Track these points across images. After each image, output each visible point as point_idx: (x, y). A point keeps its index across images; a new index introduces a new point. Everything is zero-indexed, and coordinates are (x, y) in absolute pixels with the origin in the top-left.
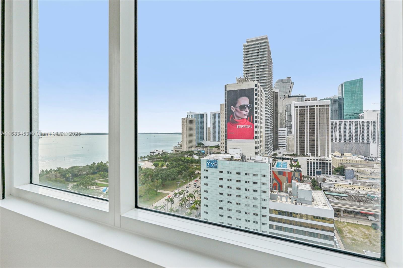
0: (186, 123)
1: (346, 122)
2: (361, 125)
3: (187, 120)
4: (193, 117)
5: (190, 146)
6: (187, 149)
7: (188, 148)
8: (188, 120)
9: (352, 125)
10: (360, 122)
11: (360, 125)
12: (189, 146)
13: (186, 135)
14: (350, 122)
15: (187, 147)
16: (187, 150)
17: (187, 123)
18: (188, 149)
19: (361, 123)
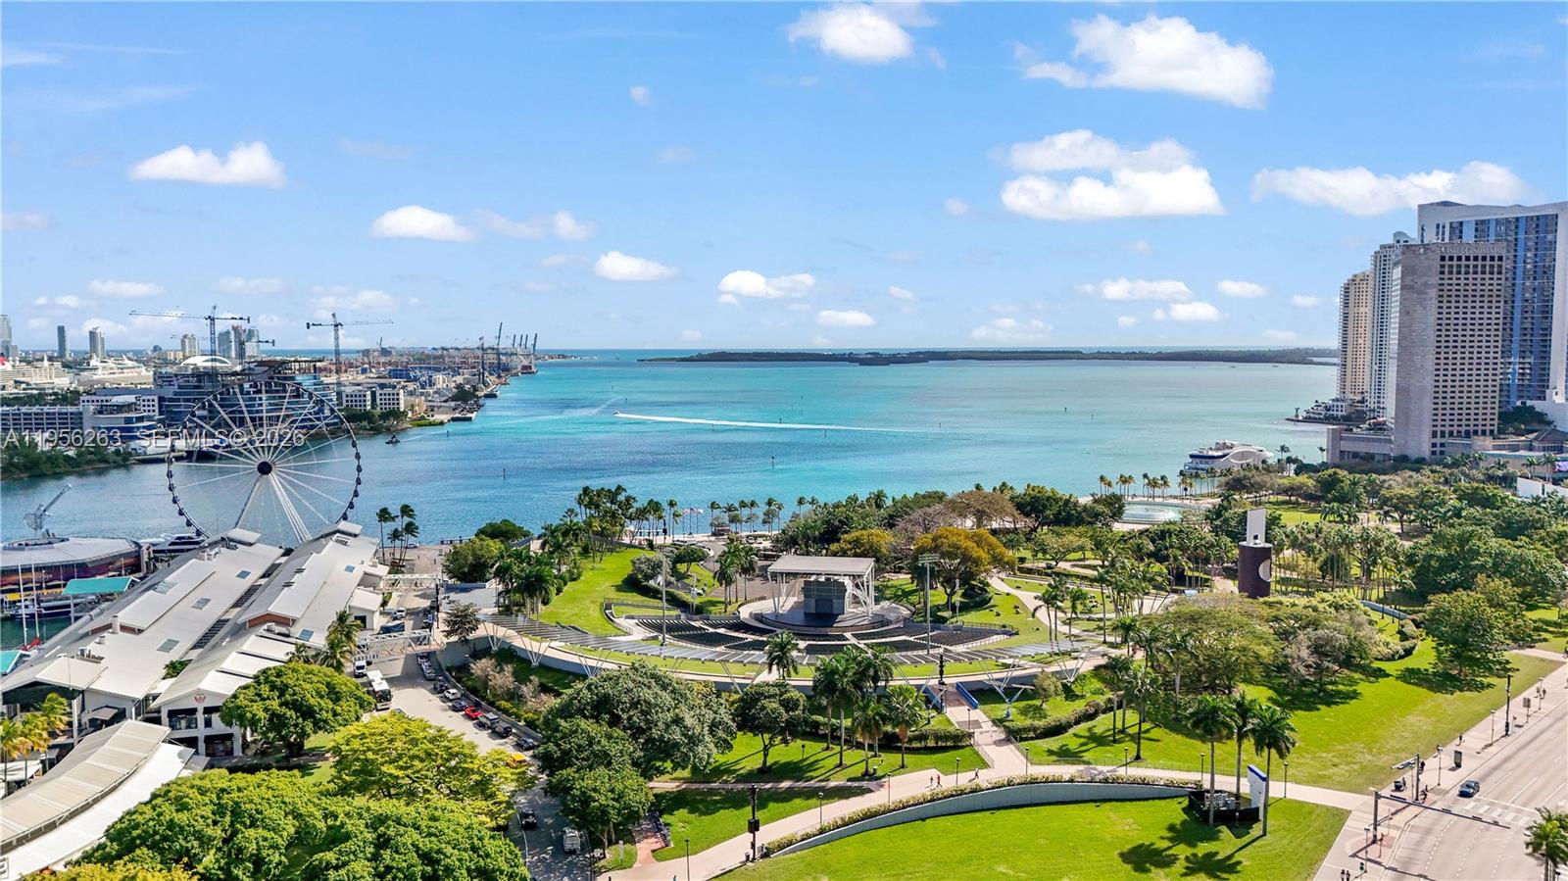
0: (1435, 280)
3: (1443, 258)
4: (1469, 235)
5: (1455, 429)
6: (1434, 445)
7: (1439, 440)
8: (1451, 259)
12: (1447, 429)
13: (1431, 359)
15: (1434, 435)
16: (1434, 453)
17: (1446, 276)
18: (1442, 445)
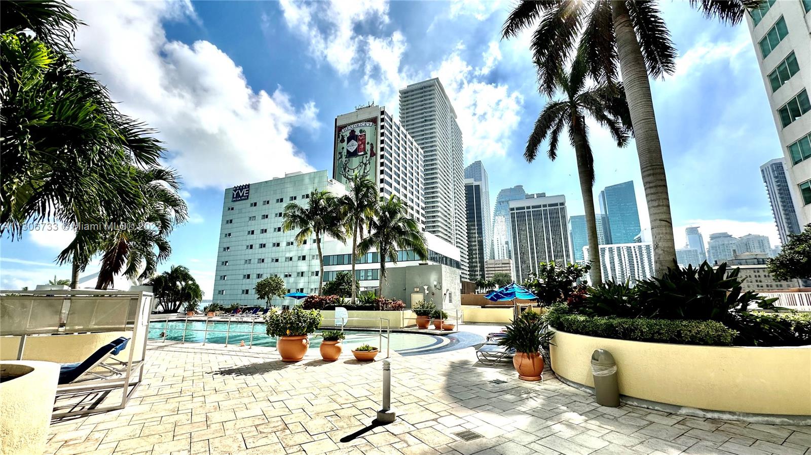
1: (612, 248)
2: (637, 252)
9: (622, 252)
10: (634, 247)
11: (635, 252)
14: (619, 247)
19: (637, 249)
